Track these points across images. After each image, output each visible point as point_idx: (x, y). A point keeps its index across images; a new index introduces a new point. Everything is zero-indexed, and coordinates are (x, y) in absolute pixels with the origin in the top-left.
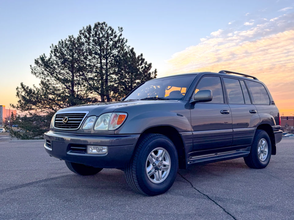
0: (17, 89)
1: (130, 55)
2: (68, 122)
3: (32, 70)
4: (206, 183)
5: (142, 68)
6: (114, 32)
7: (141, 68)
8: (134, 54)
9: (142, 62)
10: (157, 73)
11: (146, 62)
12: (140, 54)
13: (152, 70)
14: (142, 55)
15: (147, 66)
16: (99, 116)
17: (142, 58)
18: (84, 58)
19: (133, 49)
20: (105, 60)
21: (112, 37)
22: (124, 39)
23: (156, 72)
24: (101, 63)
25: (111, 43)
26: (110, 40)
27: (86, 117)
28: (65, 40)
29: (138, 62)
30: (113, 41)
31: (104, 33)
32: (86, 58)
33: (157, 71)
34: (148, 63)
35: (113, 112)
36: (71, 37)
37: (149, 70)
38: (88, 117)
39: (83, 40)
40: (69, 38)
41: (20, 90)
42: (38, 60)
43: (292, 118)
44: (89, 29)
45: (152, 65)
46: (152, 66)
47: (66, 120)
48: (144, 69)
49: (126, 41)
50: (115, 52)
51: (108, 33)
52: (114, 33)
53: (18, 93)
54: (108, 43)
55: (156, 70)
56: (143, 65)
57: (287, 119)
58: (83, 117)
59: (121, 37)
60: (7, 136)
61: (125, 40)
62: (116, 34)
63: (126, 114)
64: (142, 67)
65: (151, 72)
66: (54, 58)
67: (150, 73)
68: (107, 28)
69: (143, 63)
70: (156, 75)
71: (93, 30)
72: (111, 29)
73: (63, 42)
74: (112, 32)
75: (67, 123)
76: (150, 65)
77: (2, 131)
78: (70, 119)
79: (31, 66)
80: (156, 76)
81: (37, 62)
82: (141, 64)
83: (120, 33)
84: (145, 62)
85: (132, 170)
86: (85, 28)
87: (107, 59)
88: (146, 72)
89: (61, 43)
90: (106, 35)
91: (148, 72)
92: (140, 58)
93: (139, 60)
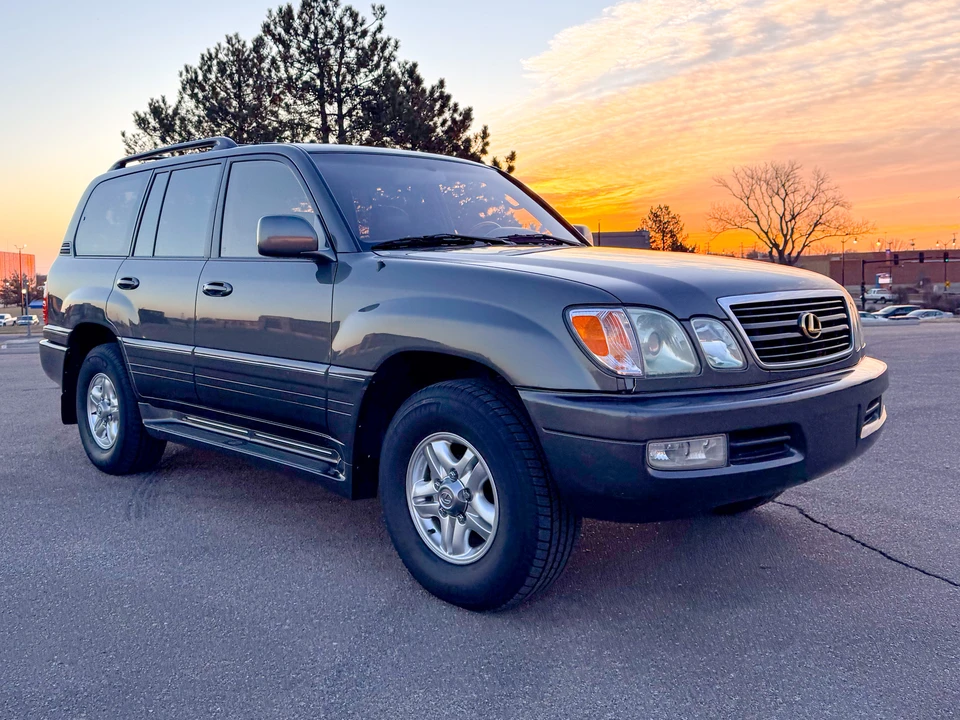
1: (407, 87)
3: (127, 147)
5: (443, 124)
6: (360, 19)
7: (440, 125)
8: (418, 81)
9: (443, 107)
10: (488, 140)
11: (456, 105)
12: (436, 82)
13: (473, 131)
14: (442, 84)
15: (458, 117)
17: (442, 93)
18: (271, 102)
19: (415, 65)
20: (336, 105)
21: (352, 37)
22: (389, 40)
23: (485, 134)
24: (324, 116)
25: (351, 55)
26: (348, 45)
28: (217, 51)
29: (432, 108)
30: (358, 49)
31: (329, 24)
32: (276, 100)
33: (488, 131)
34: (462, 108)
36: (234, 41)
37: (466, 128)
39: (272, 49)
40: (228, 42)
42: (148, 116)
43: (938, 258)
44: (287, 15)
45: (474, 114)
46: (473, 116)
48: (450, 128)
49: (396, 47)
50: (364, 80)
51: (341, 27)
52: (361, 25)
54: (343, 54)
55: (486, 128)
56: (447, 115)
57: (921, 261)
59: (378, 36)
60: (21, 338)
61: (392, 42)
62: (364, 27)
64: (444, 122)
65: (472, 137)
66: (189, 104)
67: (468, 141)
68: (339, 12)
69: (446, 109)
70: (487, 144)
71: (300, 17)
72: (351, 15)
73: (211, 58)
74: (355, 22)
76: (468, 115)
79: (123, 135)
80: (488, 148)
81: (142, 122)
82: (441, 112)
83: (376, 25)
84: (451, 103)
86: (275, 13)
87: (341, 103)
88: (457, 136)
89: (207, 61)
90: (336, 33)
91: (464, 136)
92: (437, 95)
93: (435, 101)
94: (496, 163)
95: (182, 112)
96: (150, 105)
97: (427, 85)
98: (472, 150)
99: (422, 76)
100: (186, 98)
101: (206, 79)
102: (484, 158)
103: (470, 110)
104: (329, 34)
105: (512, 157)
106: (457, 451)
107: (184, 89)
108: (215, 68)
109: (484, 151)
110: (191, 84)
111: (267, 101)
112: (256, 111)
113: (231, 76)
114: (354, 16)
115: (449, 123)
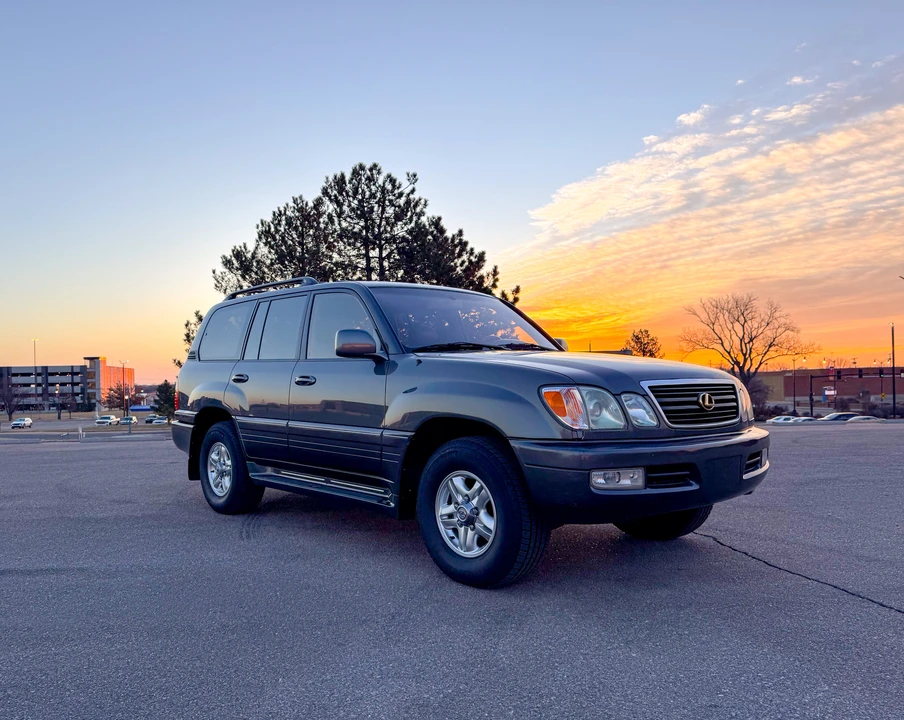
0: (187, 325)
1: (434, 237)
3: (216, 282)
5: (461, 265)
6: (397, 184)
7: (459, 265)
8: (442, 231)
9: (462, 251)
10: (497, 277)
11: (472, 249)
12: (456, 232)
13: (484, 271)
14: (460, 233)
15: (473, 259)
17: (461, 240)
18: (327, 248)
19: (440, 219)
20: (377, 250)
21: (392, 198)
22: (419, 199)
23: (495, 272)
24: (368, 259)
25: (390, 211)
26: (388, 204)
28: (285, 209)
29: (453, 252)
30: (395, 207)
31: (373, 188)
32: (330, 247)
33: (498, 270)
34: (477, 251)
36: (299, 201)
37: (480, 267)
39: (329, 207)
40: (294, 202)
41: (192, 327)
43: (875, 374)
44: (340, 181)
45: (487, 257)
46: (486, 259)
48: (467, 267)
49: (425, 205)
50: (400, 230)
51: (383, 190)
52: (398, 188)
53: (188, 336)
54: (383, 212)
55: (496, 267)
56: (465, 257)
57: (860, 376)
59: (411, 196)
60: (124, 434)
61: (423, 202)
62: (400, 190)
64: (463, 262)
65: (485, 274)
66: (264, 250)
67: (481, 278)
68: (381, 178)
69: (464, 253)
70: (497, 280)
71: (350, 183)
72: (391, 181)
73: (280, 215)
74: (394, 186)
76: (481, 257)
79: (214, 272)
80: (497, 284)
81: (227, 263)
82: (460, 255)
83: (410, 188)
84: (468, 248)
86: (331, 179)
87: (381, 248)
88: (473, 275)
89: (278, 216)
90: (379, 195)
91: (478, 274)
92: (457, 241)
93: (456, 246)
94: (504, 295)
95: (259, 256)
96: (233, 251)
97: (449, 234)
98: (485, 285)
99: (445, 227)
100: (262, 245)
101: (277, 231)
102: (494, 291)
103: (483, 253)
104: (373, 196)
105: (517, 290)
106: (469, 483)
107: (260, 238)
108: (284, 222)
109: (494, 286)
110: (266, 234)
111: (323, 248)
112: (315, 255)
113: (296, 228)
114: (393, 181)
115: (467, 264)
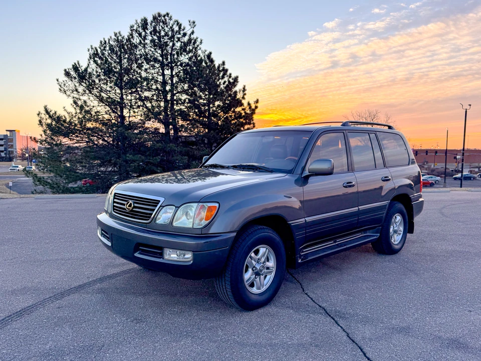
0: (38, 115)
1: (206, 63)
2: (134, 209)
3: (60, 87)
4: (321, 283)
5: (224, 84)
6: (182, 27)
7: (222, 84)
8: (212, 61)
9: (224, 75)
10: (246, 92)
11: (230, 74)
12: (221, 62)
13: (238, 88)
14: (224, 63)
15: (231, 81)
16: (179, 207)
17: (224, 68)
18: (137, 67)
19: (211, 53)
20: (170, 70)
21: (179, 36)
22: (197, 38)
23: (244, 90)
24: (163, 75)
25: (178, 45)
26: (176, 40)
27: (161, 206)
28: (109, 40)
29: (218, 75)
30: (181, 42)
31: (166, 28)
32: (140, 66)
33: (246, 88)
34: (233, 76)
35: (199, 202)
36: (118, 35)
37: (235, 86)
38: (164, 207)
40: (115, 36)
42: (70, 70)
44: (145, 23)
45: (239, 79)
46: (238, 80)
47: (130, 206)
48: (227, 85)
49: (201, 43)
50: (184, 58)
51: (173, 31)
52: (183, 30)
53: (40, 121)
54: (174, 45)
55: (244, 86)
56: (226, 79)
58: (156, 206)
59: (192, 36)
61: (199, 40)
62: (185, 31)
63: (217, 205)
64: (225, 82)
65: (238, 91)
66: (93, 65)
67: (236, 92)
68: (172, 22)
69: (226, 76)
70: (245, 94)
71: (151, 24)
72: (178, 24)
73: (105, 43)
74: (180, 28)
75: (132, 211)
76: (236, 79)
77: (18, 169)
78: (136, 205)
79: (57, 80)
80: (245, 96)
81: (67, 74)
82: (223, 77)
83: (191, 30)
84: (228, 73)
85: (225, 279)
86: (139, 21)
87: (172, 69)
88: (231, 90)
89: (103, 44)
90: (170, 33)
91: (234, 90)
92: (221, 69)
93: (220, 71)
94: (249, 104)
95: (89, 70)
96: (73, 66)
97: (217, 64)
98: (238, 97)
99: (214, 59)
100: (92, 62)
101: (103, 54)
102: (243, 101)
103: (237, 77)
104: (166, 34)
105: (257, 101)
107: (90, 58)
108: (108, 48)
109: (243, 98)
110: (95, 55)
111: (135, 66)
112: (128, 71)
113: (116, 54)
114: (180, 26)
115: (227, 83)
